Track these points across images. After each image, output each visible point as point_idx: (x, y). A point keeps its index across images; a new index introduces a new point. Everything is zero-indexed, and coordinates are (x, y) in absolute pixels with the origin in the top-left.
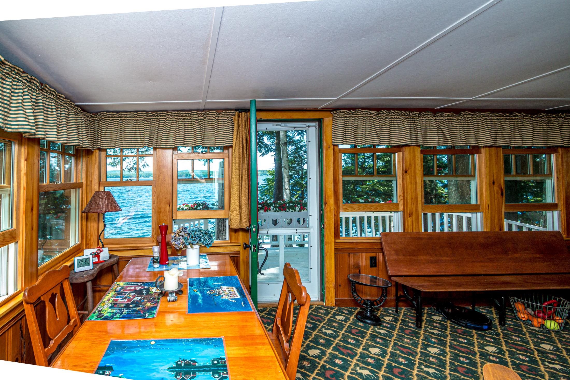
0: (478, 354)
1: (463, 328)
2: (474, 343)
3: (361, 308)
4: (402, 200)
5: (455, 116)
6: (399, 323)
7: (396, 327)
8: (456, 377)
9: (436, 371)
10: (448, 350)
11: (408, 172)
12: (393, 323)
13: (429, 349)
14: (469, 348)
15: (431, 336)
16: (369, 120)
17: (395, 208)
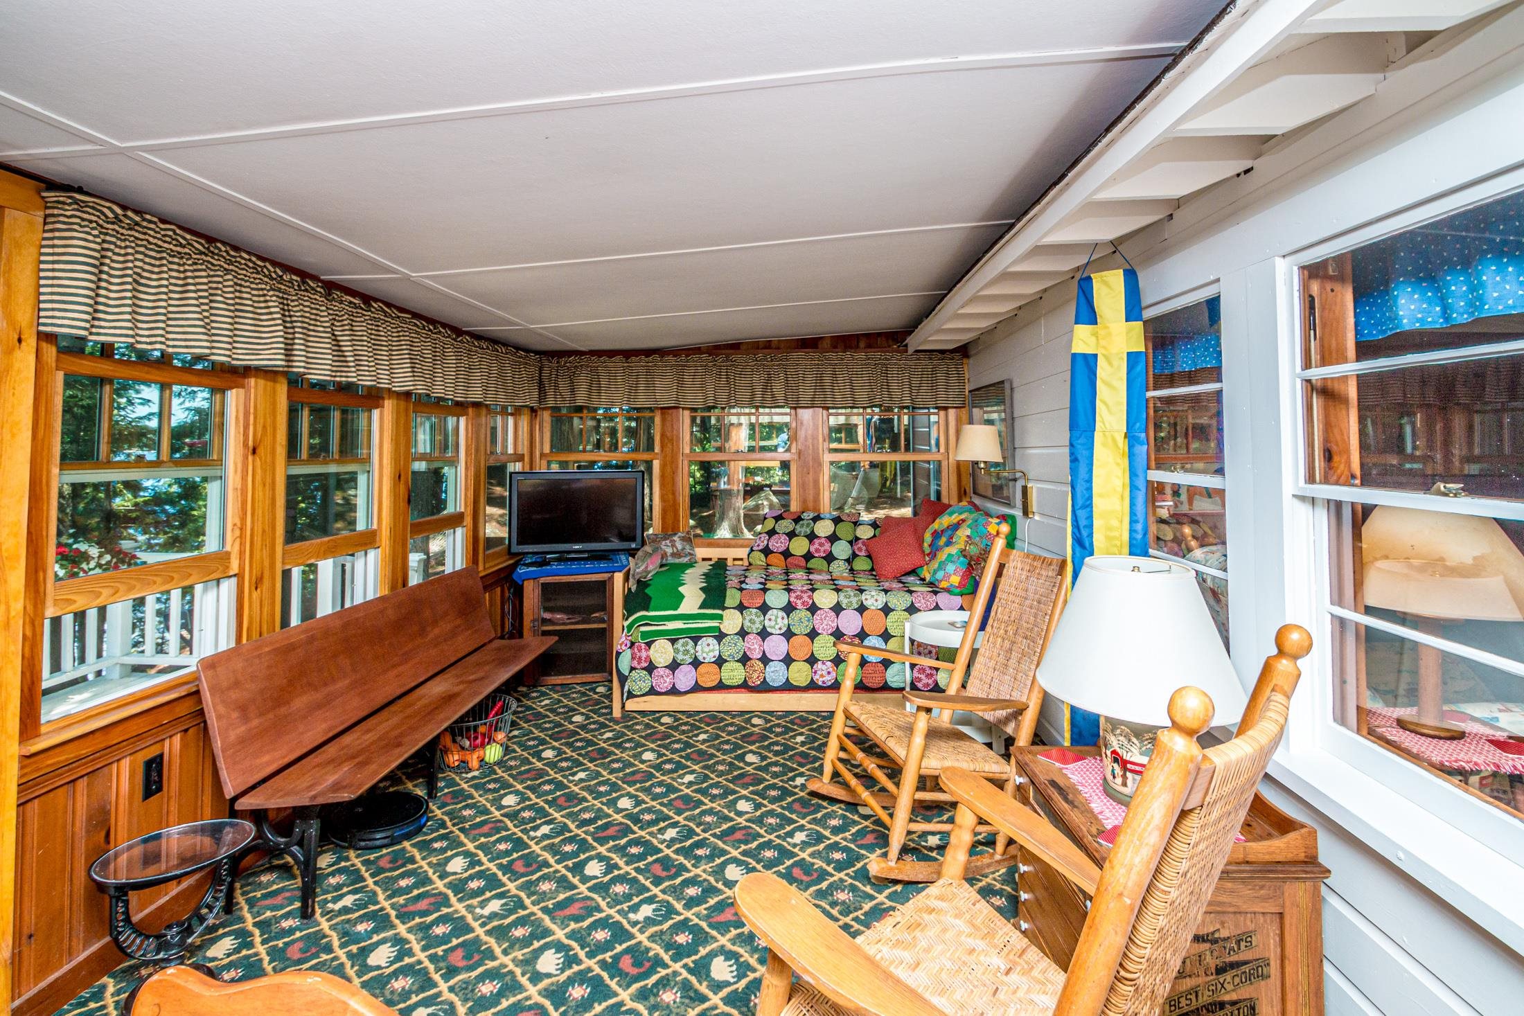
0: (450, 893)
1: (385, 851)
2: (425, 871)
3: (113, 976)
4: (238, 540)
5: (362, 309)
6: (258, 940)
7: (261, 960)
8: (464, 986)
9: (427, 1006)
10: (402, 929)
11: (260, 451)
12: (244, 952)
13: (372, 960)
14: (427, 891)
15: (348, 921)
16: (179, 264)
17: (221, 568)
